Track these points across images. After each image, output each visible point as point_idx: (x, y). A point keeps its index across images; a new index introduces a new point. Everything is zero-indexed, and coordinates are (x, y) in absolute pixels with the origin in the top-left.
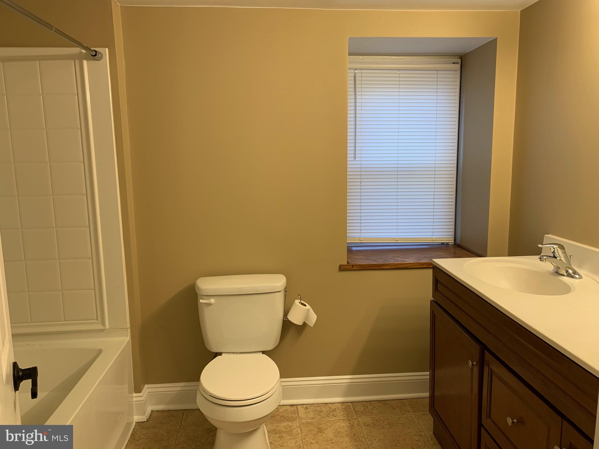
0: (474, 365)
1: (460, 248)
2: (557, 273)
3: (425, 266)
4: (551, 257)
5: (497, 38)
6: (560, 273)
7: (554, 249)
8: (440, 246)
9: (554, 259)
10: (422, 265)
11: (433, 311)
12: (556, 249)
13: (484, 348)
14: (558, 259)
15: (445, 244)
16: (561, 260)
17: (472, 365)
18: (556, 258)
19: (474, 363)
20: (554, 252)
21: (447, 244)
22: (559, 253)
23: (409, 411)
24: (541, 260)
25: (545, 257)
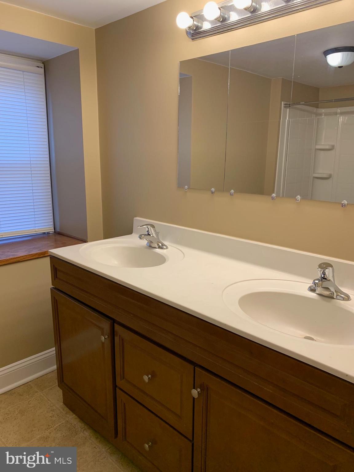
0: (106, 338)
1: (61, 236)
2: (150, 247)
3: (37, 256)
4: (146, 235)
5: (78, 50)
6: (152, 246)
7: (148, 228)
8: (42, 236)
9: (149, 236)
10: (34, 256)
11: (54, 297)
12: (149, 228)
13: (113, 321)
14: (151, 235)
15: (46, 233)
16: (153, 236)
17: (105, 339)
18: (150, 235)
19: (106, 337)
20: (148, 231)
21: (48, 233)
22: (152, 231)
23: (36, 392)
24: (140, 239)
25: (143, 236)
